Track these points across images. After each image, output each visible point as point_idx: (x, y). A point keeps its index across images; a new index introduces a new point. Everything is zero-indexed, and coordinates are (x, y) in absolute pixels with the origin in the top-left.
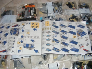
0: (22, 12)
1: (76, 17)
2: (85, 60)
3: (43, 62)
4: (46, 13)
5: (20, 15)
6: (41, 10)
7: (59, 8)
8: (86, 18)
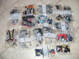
0: (25, 11)
1: (61, 16)
2: (64, 45)
3: (39, 45)
4: (41, 13)
5: (23, 13)
6: (38, 10)
7: (50, 10)
8: (68, 17)
